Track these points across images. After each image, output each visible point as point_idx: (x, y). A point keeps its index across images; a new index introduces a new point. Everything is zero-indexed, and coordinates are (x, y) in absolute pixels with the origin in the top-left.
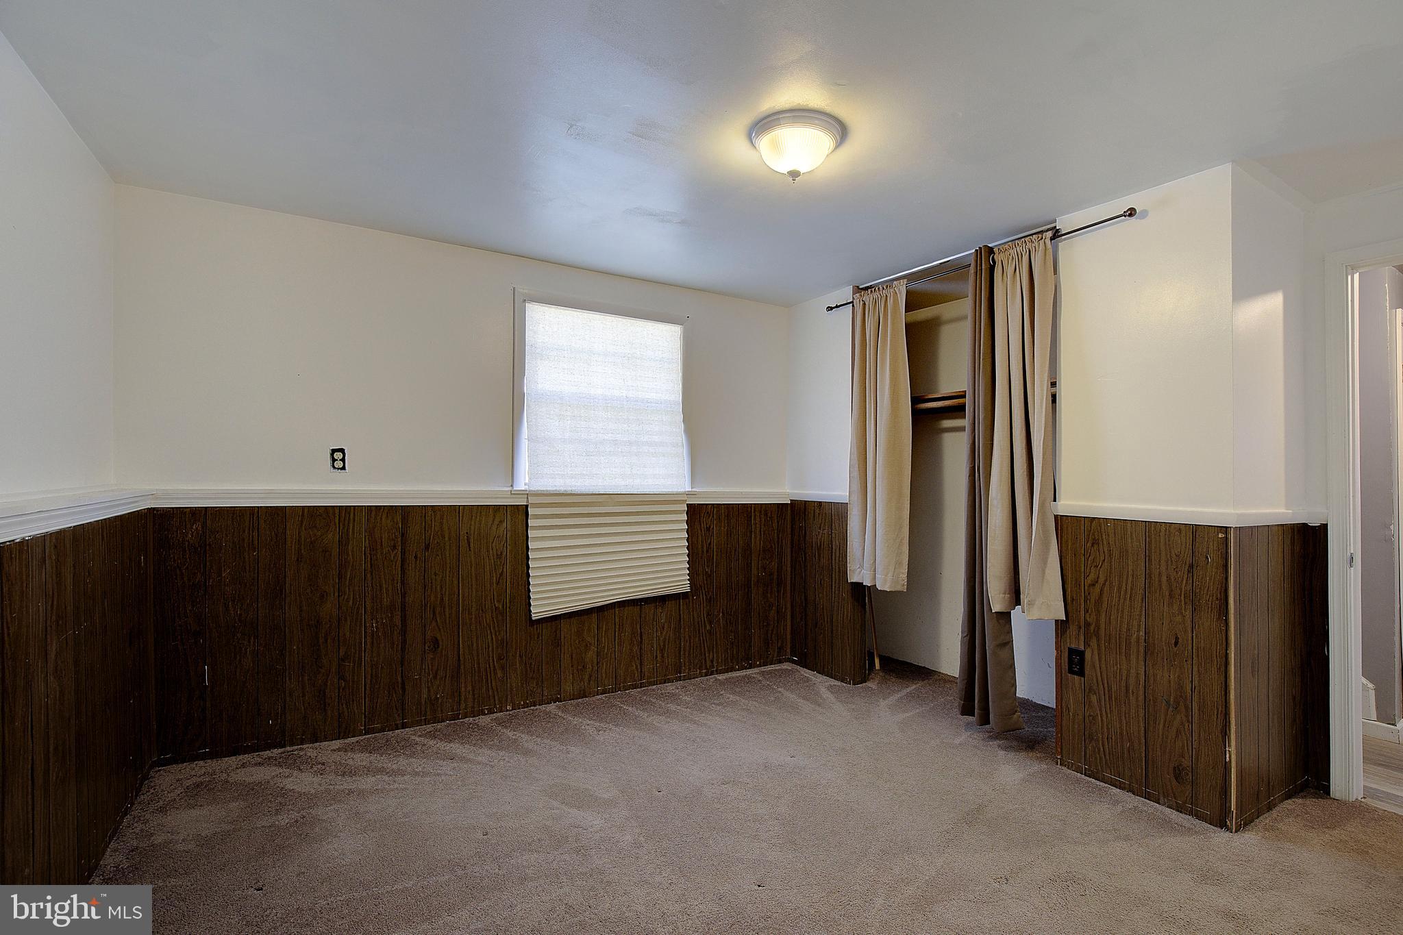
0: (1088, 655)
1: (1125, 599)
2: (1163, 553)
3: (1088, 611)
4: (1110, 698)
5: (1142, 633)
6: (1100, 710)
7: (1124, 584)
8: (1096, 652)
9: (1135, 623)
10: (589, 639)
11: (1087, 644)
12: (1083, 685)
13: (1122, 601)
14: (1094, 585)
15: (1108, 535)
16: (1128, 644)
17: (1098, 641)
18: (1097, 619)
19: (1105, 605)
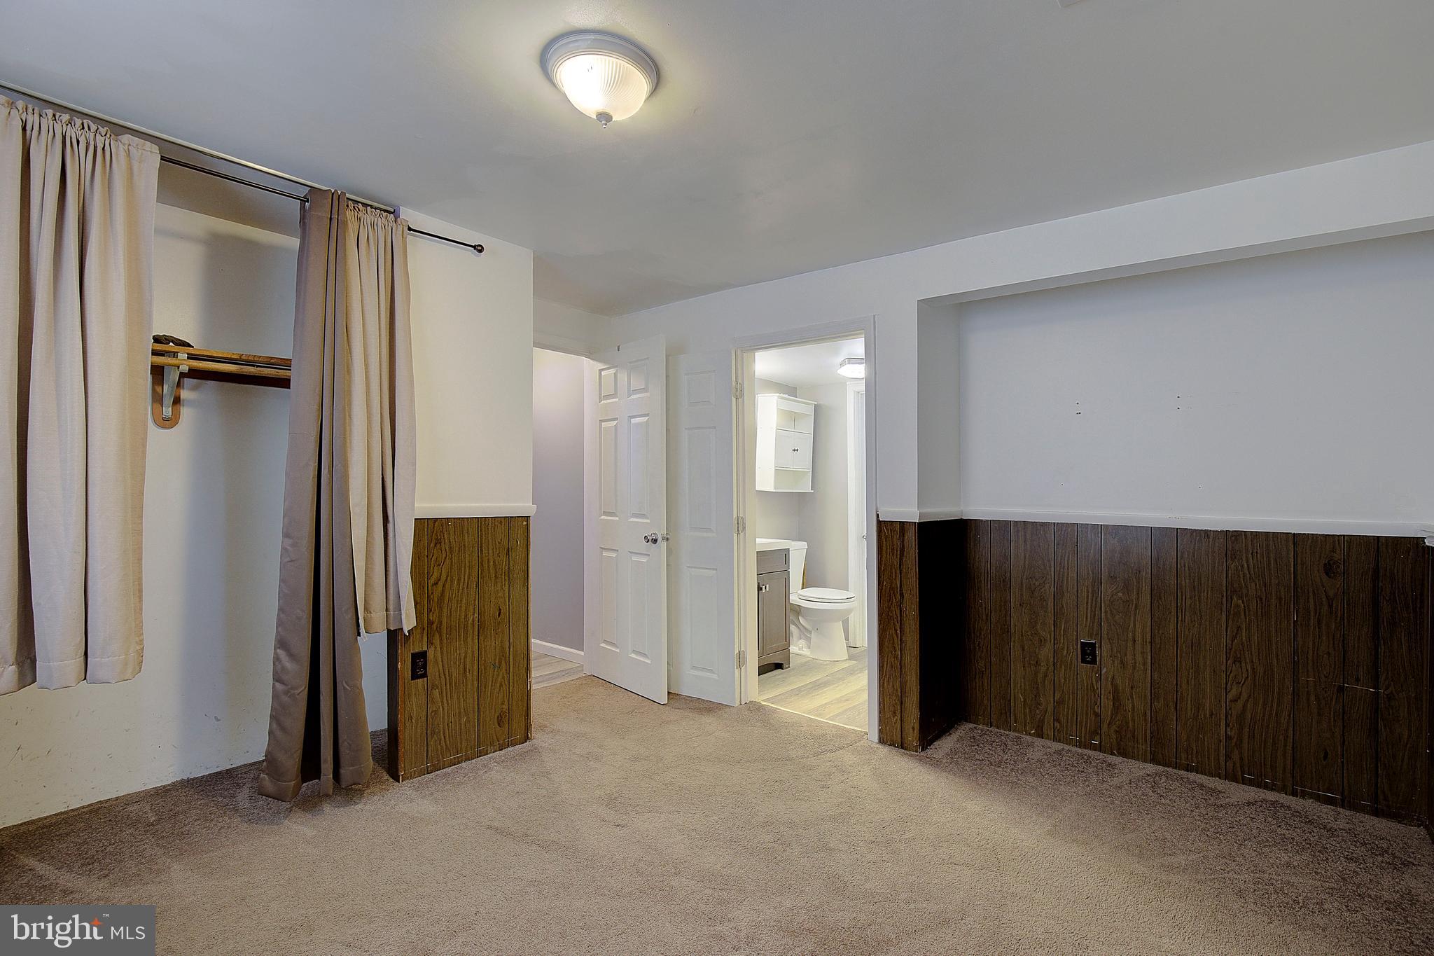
0: (430, 655)
1: (463, 588)
2: (490, 543)
3: (431, 610)
4: (451, 684)
5: (476, 615)
6: (442, 702)
7: (462, 576)
8: (438, 648)
9: (471, 607)
11: (430, 643)
12: (426, 686)
13: (461, 591)
14: (437, 583)
15: (449, 534)
16: (466, 627)
17: (440, 635)
18: (439, 616)
19: (446, 601)
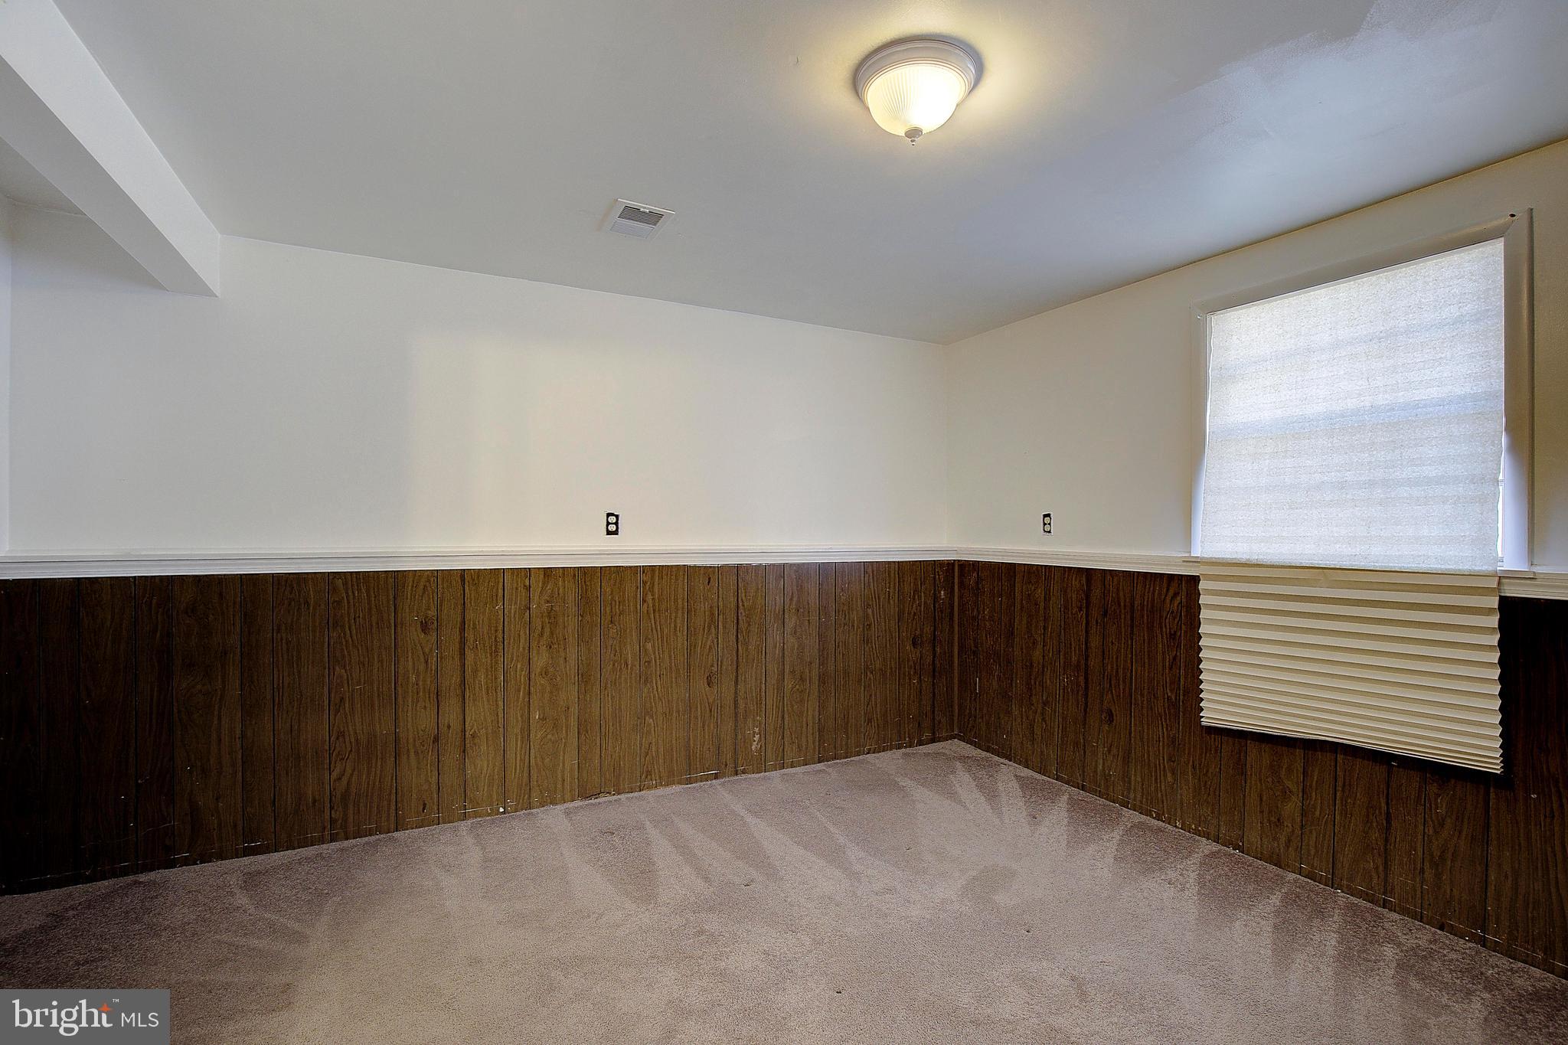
10: (1289, 784)
